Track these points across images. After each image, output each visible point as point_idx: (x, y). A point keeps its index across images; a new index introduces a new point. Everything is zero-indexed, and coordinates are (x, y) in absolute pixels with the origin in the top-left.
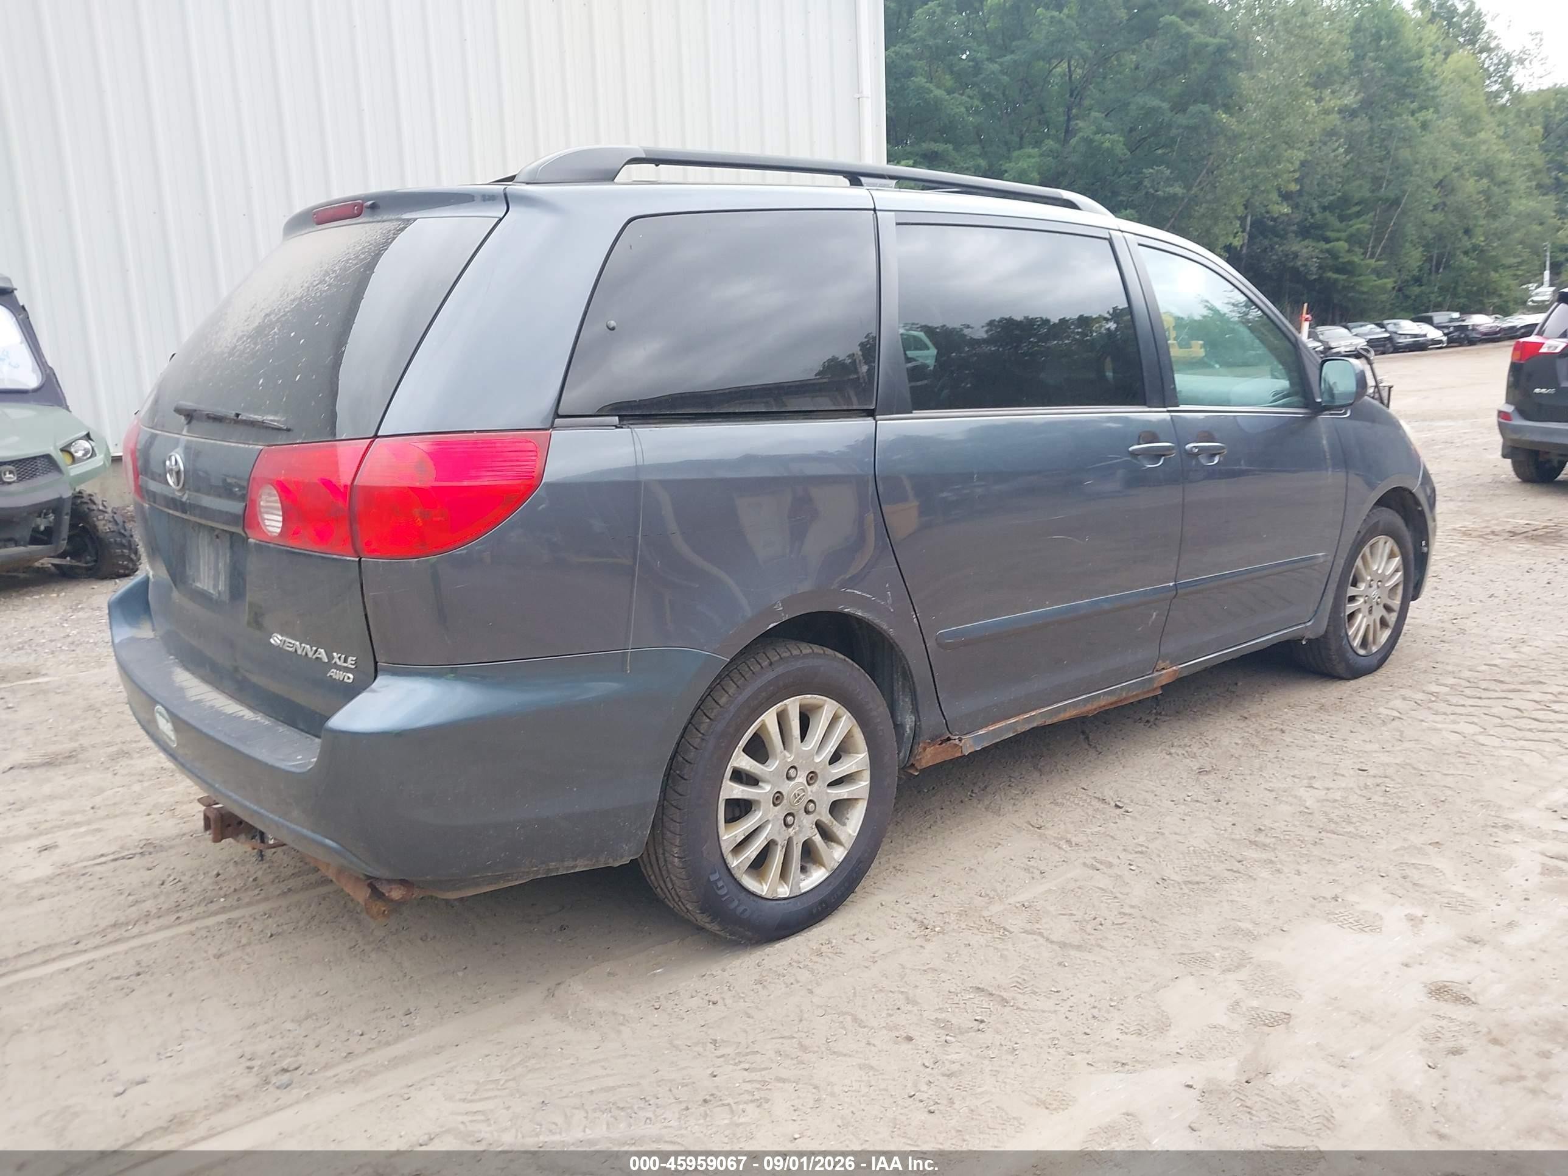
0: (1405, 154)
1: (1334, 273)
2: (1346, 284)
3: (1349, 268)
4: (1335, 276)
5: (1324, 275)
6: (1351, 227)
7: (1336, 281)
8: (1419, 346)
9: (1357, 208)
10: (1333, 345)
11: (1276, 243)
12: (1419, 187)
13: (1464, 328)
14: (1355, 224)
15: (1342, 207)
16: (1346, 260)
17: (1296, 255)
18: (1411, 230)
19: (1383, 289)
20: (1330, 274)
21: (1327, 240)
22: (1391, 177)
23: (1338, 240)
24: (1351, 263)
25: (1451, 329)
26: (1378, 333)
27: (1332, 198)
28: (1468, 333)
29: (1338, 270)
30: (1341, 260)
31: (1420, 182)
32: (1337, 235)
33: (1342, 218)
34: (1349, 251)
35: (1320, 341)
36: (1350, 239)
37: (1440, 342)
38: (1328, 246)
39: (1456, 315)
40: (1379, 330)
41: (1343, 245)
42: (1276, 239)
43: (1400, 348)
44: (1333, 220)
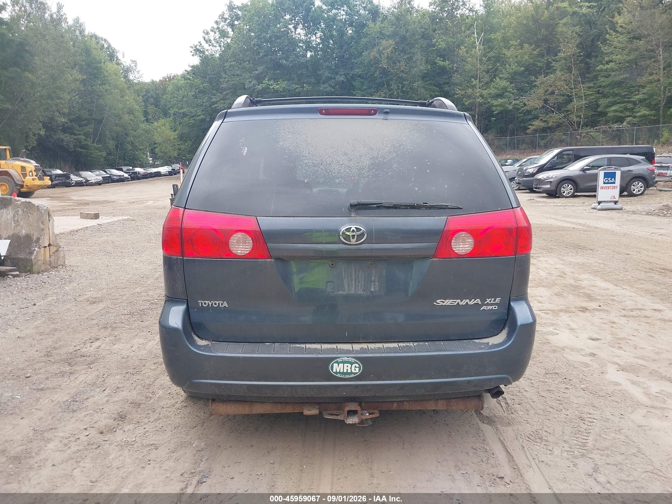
0: (101, 101)
1: (80, 149)
2: (86, 154)
3: (86, 147)
4: (81, 150)
5: (76, 149)
6: (84, 129)
7: (82, 152)
8: (121, 180)
9: (85, 122)
10: (89, 179)
11: (53, 134)
12: (109, 116)
13: (135, 173)
14: (85, 129)
15: (78, 120)
16: (84, 143)
17: (63, 140)
18: (107, 133)
19: (101, 156)
20: (79, 149)
21: (75, 135)
22: (96, 111)
23: (80, 135)
24: (87, 145)
25: (131, 173)
26: (105, 175)
27: (74, 117)
28: (137, 175)
29: (81, 148)
30: (82, 143)
31: (110, 114)
32: (79, 132)
33: (80, 126)
34: (85, 140)
35: (82, 177)
36: (85, 134)
37: (128, 178)
38: (76, 137)
39: (131, 168)
40: (104, 173)
41: (82, 137)
42: (52, 133)
43: (115, 181)
44: (76, 126)
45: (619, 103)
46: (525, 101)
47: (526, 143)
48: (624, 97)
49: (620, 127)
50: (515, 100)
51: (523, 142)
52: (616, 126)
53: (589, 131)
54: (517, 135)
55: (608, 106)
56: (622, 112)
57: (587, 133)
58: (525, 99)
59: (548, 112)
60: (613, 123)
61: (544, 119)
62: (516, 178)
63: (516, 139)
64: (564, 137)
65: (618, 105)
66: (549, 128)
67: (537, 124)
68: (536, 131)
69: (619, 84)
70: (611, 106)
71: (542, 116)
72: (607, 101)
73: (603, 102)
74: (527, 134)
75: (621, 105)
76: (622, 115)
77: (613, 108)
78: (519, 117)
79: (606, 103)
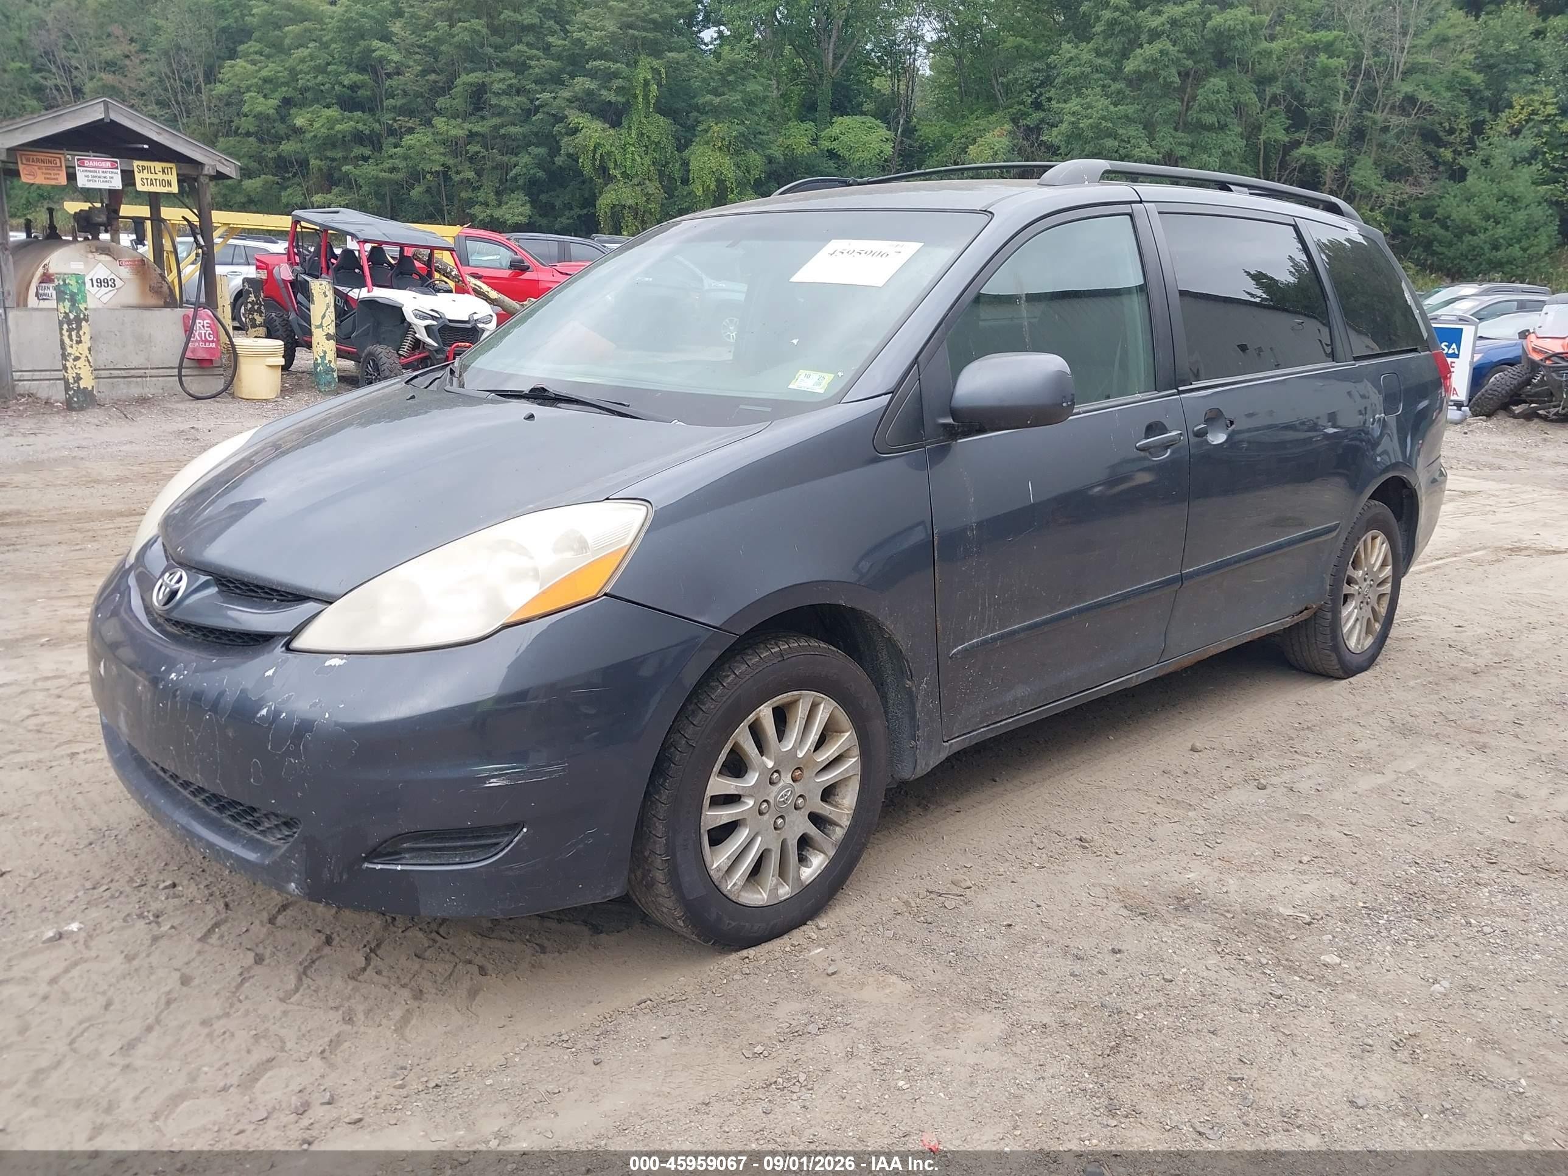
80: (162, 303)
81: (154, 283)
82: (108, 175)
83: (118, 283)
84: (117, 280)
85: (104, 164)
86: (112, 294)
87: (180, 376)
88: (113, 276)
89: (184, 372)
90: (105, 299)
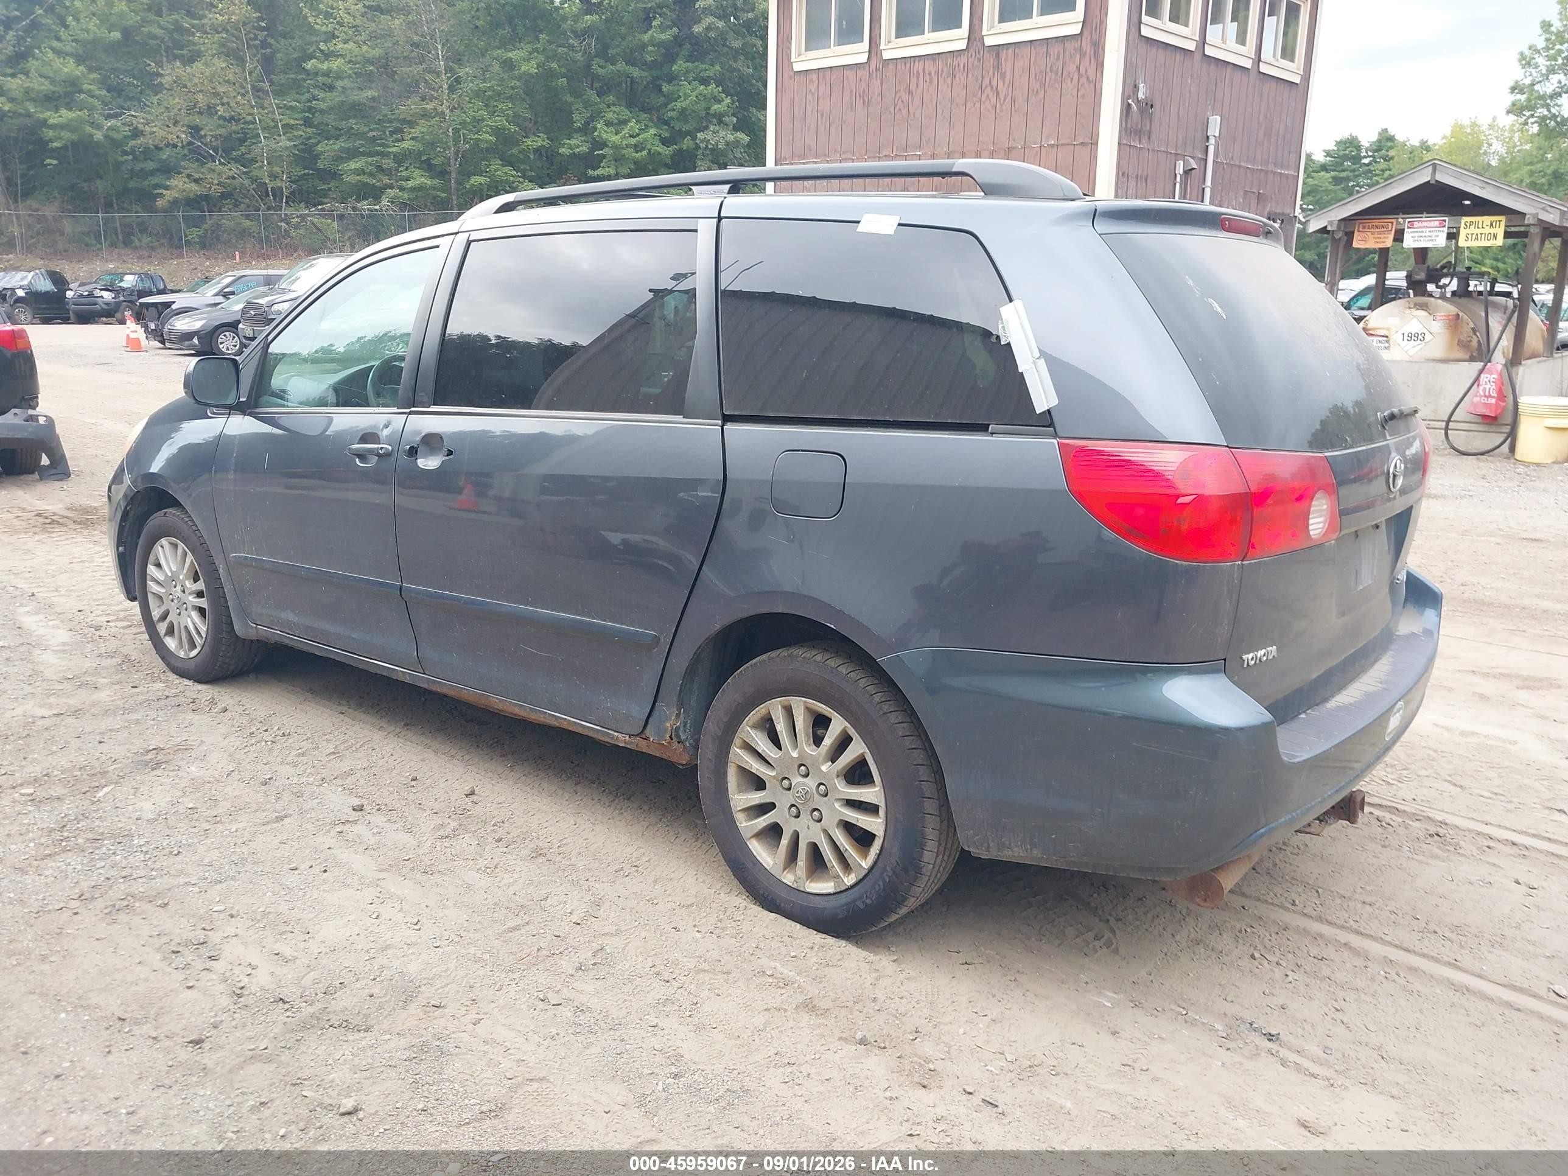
45: (363, 154)
46: (138, 124)
47: (150, 234)
48: (374, 139)
49: (376, 210)
50: (109, 117)
51: (143, 229)
52: (365, 205)
53: (307, 212)
54: (121, 209)
55: (339, 159)
56: (371, 175)
57: (303, 217)
58: (137, 117)
59: (200, 157)
60: (358, 200)
61: (196, 176)
62: (241, 326)
63: (117, 219)
64: (247, 223)
65: (364, 159)
66: (207, 198)
67: (179, 186)
68: (175, 203)
69: (356, 110)
70: (349, 159)
71: (191, 167)
72: (336, 147)
73: (327, 149)
74: (151, 209)
75: (370, 159)
76: (374, 181)
77: (353, 165)
78: (123, 163)
79: (335, 151)
80: (1467, 357)
81: (1464, 337)
82: (1434, 234)
83: (1428, 337)
84: (1427, 333)
85: (1432, 224)
86: (1420, 347)
87: (1447, 429)
88: (1425, 331)
89: (1451, 425)
90: (1411, 353)
